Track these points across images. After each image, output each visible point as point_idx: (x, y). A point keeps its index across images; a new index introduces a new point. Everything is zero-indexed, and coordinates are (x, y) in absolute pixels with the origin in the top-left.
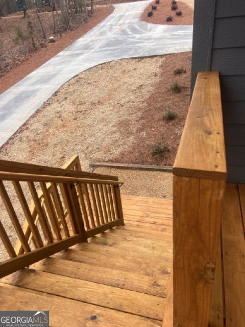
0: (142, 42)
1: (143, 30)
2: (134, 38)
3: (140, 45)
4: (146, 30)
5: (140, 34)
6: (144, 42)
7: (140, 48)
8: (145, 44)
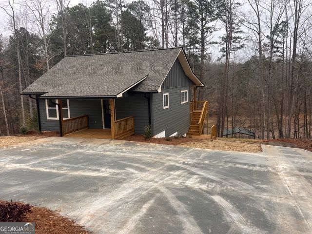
0: (187, 164)
1: (175, 203)
2: (204, 180)
3: (191, 161)
4: (162, 202)
5: (188, 189)
6: (184, 164)
7: (192, 157)
8: (183, 160)
